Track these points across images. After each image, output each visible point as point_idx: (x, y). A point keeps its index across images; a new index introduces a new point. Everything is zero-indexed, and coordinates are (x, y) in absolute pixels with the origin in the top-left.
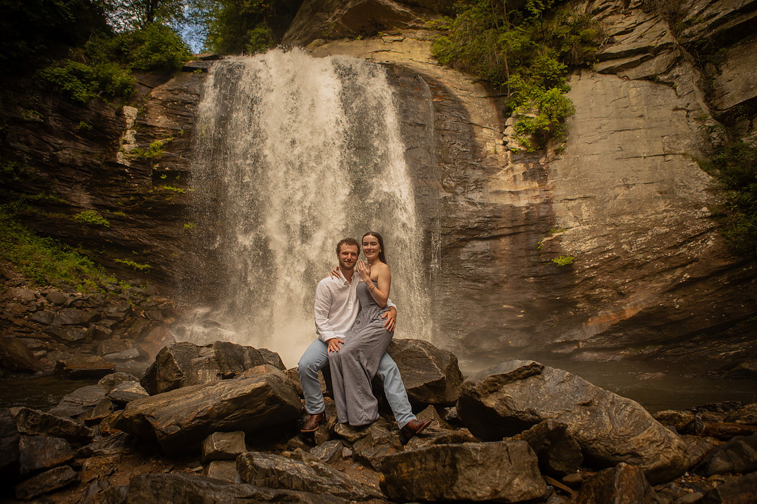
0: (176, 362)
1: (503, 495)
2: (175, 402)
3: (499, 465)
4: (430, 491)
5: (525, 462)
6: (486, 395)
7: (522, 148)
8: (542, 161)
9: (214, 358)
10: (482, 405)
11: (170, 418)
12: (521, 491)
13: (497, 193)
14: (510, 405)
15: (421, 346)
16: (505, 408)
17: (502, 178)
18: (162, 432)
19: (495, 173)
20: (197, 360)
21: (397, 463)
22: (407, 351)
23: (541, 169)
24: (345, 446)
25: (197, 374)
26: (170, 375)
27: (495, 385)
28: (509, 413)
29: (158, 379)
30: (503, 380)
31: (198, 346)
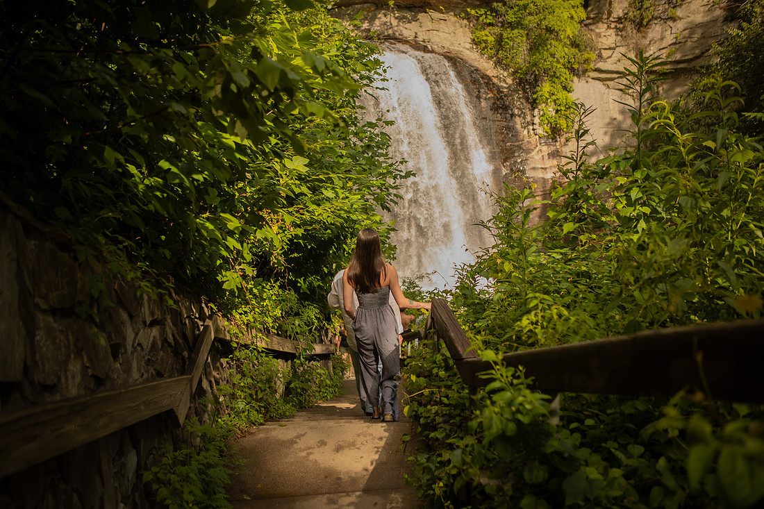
7: (546, 134)
8: (558, 144)
13: (534, 168)
17: (536, 157)
19: (530, 153)
23: (558, 151)
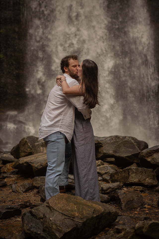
0: (29, 144)
1: (142, 182)
2: (39, 158)
3: (141, 174)
4: (122, 182)
5: (151, 175)
6: (148, 157)
9: (44, 143)
10: (146, 160)
11: (38, 163)
12: (148, 182)
14: (155, 160)
15: (131, 139)
16: (153, 161)
18: (36, 168)
20: (37, 143)
21: (114, 175)
22: (125, 141)
24: (99, 176)
25: (40, 149)
26: (27, 150)
27: (151, 154)
28: (155, 163)
29: (20, 151)
30: (154, 152)
31: (37, 138)
